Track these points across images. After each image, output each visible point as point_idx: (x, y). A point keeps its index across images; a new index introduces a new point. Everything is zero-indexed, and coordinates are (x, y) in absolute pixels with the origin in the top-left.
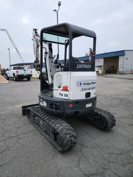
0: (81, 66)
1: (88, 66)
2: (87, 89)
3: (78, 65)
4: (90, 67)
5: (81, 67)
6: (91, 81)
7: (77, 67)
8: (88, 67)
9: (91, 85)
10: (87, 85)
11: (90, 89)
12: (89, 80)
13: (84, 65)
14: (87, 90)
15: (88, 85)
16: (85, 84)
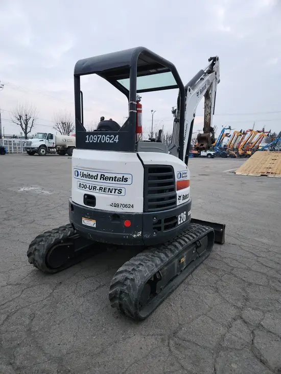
0: (95, 138)
1: (110, 138)
2: (88, 186)
3: (87, 136)
4: (117, 141)
5: (93, 140)
6: (97, 173)
7: (87, 141)
8: (111, 142)
9: (96, 180)
10: (88, 179)
11: (95, 188)
12: (94, 170)
13: (101, 136)
14: (87, 189)
15: (90, 179)
16: (83, 175)
